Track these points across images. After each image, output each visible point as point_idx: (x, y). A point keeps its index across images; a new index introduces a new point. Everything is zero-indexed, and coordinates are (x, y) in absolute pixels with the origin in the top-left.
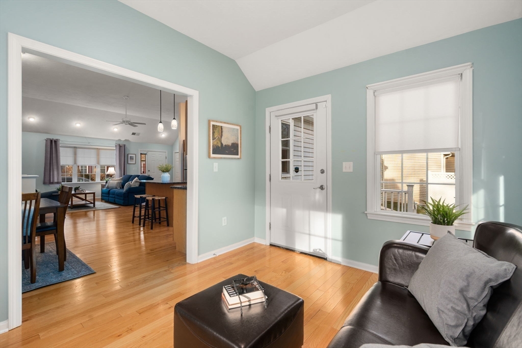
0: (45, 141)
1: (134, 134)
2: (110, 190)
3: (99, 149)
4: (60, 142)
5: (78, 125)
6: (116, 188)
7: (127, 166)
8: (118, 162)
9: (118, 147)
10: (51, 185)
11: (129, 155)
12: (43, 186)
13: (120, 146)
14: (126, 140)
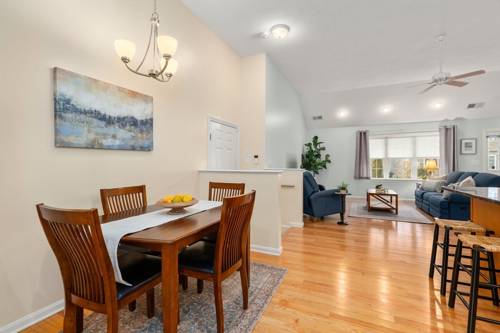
0: (356, 134)
1: (471, 106)
2: (424, 193)
3: (416, 136)
4: (370, 133)
5: (386, 109)
6: (435, 191)
7: (460, 159)
8: (443, 152)
9: (443, 131)
10: (361, 180)
11: (464, 142)
12: (354, 180)
13: (447, 129)
14: (457, 119)
